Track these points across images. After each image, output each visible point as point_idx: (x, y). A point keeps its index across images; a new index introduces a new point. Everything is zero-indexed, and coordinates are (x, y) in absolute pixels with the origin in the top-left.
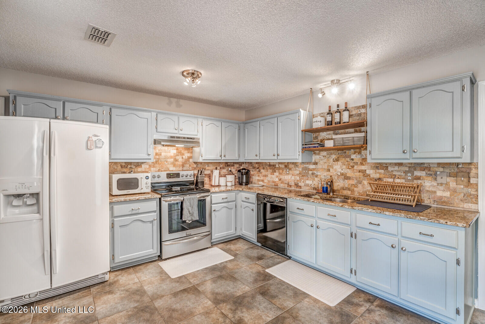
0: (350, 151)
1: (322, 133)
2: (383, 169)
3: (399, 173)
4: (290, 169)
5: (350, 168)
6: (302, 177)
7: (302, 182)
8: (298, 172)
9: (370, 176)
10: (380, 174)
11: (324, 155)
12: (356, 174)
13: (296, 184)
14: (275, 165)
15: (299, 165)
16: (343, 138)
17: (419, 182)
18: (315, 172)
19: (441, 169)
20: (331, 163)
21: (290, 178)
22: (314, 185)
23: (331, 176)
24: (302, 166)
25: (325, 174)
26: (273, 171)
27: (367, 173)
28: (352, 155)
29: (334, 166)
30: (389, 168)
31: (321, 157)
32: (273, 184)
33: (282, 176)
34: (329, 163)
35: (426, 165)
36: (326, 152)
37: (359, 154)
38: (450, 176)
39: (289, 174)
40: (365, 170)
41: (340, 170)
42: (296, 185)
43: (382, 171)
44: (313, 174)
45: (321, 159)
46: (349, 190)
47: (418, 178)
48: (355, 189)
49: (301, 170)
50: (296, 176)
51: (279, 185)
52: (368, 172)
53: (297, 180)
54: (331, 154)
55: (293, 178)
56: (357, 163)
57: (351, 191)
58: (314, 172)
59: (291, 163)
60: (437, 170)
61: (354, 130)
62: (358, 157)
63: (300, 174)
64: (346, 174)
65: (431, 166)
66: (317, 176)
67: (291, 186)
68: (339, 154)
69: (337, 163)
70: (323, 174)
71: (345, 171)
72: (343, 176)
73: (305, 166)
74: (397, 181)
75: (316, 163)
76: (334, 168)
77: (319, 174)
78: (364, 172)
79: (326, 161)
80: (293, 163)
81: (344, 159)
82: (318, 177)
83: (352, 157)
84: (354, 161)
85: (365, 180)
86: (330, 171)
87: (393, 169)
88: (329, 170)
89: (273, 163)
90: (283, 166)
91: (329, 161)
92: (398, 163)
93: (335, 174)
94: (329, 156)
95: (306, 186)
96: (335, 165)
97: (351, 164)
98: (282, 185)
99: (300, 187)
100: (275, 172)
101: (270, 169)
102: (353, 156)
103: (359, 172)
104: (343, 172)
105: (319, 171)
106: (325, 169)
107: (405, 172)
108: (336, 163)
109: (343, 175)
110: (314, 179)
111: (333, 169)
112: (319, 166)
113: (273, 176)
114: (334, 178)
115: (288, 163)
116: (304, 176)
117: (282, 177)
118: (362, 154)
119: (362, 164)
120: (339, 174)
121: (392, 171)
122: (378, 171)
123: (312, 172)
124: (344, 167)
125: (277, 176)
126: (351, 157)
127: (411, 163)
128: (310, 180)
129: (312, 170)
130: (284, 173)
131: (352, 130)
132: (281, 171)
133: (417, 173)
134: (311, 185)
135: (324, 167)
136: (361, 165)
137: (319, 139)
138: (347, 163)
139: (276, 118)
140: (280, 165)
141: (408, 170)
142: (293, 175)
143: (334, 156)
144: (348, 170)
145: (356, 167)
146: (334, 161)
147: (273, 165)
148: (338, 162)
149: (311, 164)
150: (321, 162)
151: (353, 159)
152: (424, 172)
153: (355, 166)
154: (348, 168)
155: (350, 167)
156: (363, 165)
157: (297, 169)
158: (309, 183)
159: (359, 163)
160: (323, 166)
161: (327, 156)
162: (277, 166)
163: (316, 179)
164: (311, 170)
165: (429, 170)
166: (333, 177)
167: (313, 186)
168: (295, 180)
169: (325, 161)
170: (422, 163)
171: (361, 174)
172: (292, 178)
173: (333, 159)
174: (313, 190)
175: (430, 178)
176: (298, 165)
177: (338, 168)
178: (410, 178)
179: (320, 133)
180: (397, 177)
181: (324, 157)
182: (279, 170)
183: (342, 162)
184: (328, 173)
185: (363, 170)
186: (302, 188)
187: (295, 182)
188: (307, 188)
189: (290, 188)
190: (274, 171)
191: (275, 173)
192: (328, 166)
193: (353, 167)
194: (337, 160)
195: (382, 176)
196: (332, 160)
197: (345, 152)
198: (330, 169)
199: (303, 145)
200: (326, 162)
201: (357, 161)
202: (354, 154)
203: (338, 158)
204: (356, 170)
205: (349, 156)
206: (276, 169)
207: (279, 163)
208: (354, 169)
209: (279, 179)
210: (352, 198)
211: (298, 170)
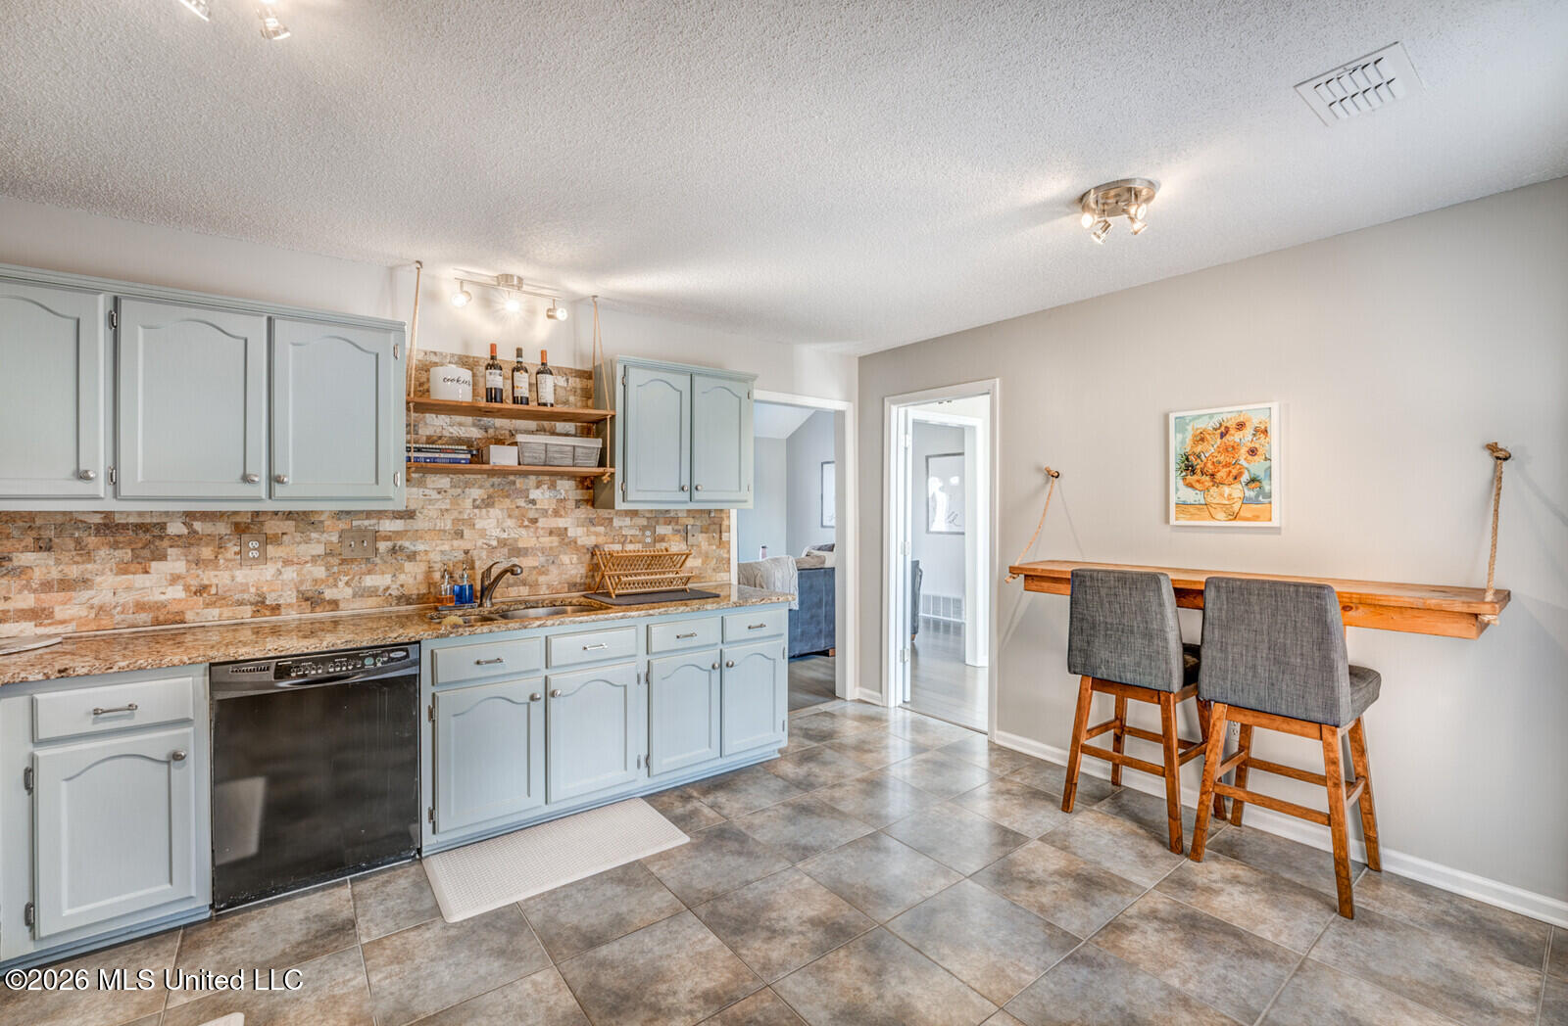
0: (527, 481)
1: (434, 416)
2: (602, 525)
3: (632, 532)
4: (275, 539)
5: (526, 526)
6: (340, 564)
7: (341, 584)
8: (320, 550)
9: (576, 543)
10: (597, 534)
11: (442, 486)
12: (542, 539)
13: (310, 594)
14: (163, 526)
15: (326, 523)
16: (546, 444)
17: (664, 545)
18: (407, 544)
19: (690, 521)
20: (468, 511)
21: (269, 578)
22: (402, 586)
23: (466, 552)
24: (342, 525)
25: (446, 547)
26: (135, 557)
27: (569, 535)
28: (531, 491)
29: (476, 521)
30: (614, 520)
31: (427, 492)
32: (144, 617)
33: (213, 573)
34: (460, 512)
35: (672, 514)
36: (448, 479)
37: (549, 488)
38: (702, 532)
39: (264, 558)
40: (566, 529)
41: (496, 533)
42: (307, 599)
43: (601, 529)
44: (393, 550)
45: (431, 500)
46: (525, 585)
47: (662, 539)
48: (542, 579)
49: (335, 539)
50: (309, 565)
51: (189, 616)
52: (571, 533)
53: (315, 581)
54: (467, 485)
55: (290, 574)
56: (546, 511)
57: (531, 586)
58: (399, 543)
59: (276, 513)
60: (687, 523)
61: (538, 425)
62: (547, 496)
63: (330, 554)
64: (516, 540)
65: (680, 515)
66: (412, 557)
67: (276, 609)
68: (493, 486)
69: (488, 512)
70: (437, 548)
71: (513, 535)
72: (506, 550)
73: (355, 523)
74: (630, 547)
75: (409, 514)
76: (477, 527)
77: (420, 547)
78: (562, 533)
79: (448, 507)
80: (290, 512)
81: (508, 501)
82: (418, 558)
83: (531, 497)
84: (538, 506)
85: (566, 553)
86: (462, 536)
87: (621, 524)
88: (460, 534)
89: (140, 514)
90: (222, 528)
91: (458, 505)
92: (630, 511)
93: (480, 543)
94: (459, 491)
95: (362, 596)
96: (481, 518)
97: (532, 515)
98: (216, 612)
99: (334, 604)
100: (163, 557)
101: (115, 546)
102: (534, 494)
103: (551, 533)
104: (505, 536)
105: (421, 538)
106: (445, 531)
107: (643, 529)
108: (484, 510)
109: (505, 544)
110: (401, 569)
111: (474, 529)
112: (420, 523)
113: (140, 580)
114: (476, 558)
115: (257, 514)
116: (352, 560)
117: (218, 578)
118: (558, 488)
119: (556, 513)
120: (495, 543)
121: (621, 527)
122: (593, 529)
123: (389, 544)
124: (510, 523)
125: (175, 579)
126: (528, 497)
127: (652, 511)
128: (383, 573)
129: (390, 537)
130: (226, 560)
131: (532, 425)
132: (207, 552)
133: (661, 530)
134: (388, 588)
135: (440, 525)
136: (555, 516)
137: (420, 432)
138: (517, 512)
139: (264, 320)
140: (197, 526)
141: (645, 523)
142: (287, 562)
143: (476, 493)
144: (523, 532)
145: (542, 523)
146: (475, 507)
147: (140, 527)
148: (491, 510)
149: (388, 518)
150: (432, 511)
151: (533, 502)
152: (670, 527)
153: (540, 520)
154: (520, 527)
155: (526, 523)
156: (561, 516)
157: (314, 535)
158: (377, 584)
159: (550, 512)
160: (438, 520)
161: (453, 490)
162: (176, 528)
163: (408, 566)
164: (387, 538)
165: (677, 523)
166: (475, 553)
167: (395, 593)
168: (302, 582)
169: (444, 507)
170: (667, 511)
171: (555, 540)
172: (285, 577)
173: (474, 500)
174: (398, 604)
175: (677, 537)
176: (322, 522)
177: (491, 526)
178: (648, 540)
179: (427, 415)
180: (628, 540)
181: (439, 493)
182: (194, 550)
183: (502, 510)
184: (456, 543)
185: (559, 528)
186: (341, 605)
187: (303, 588)
188: (372, 601)
189: (274, 618)
190: (152, 552)
191: (154, 564)
192: (456, 521)
193: (534, 521)
194: (488, 503)
195: (601, 540)
196: (468, 503)
197: (514, 483)
198: (465, 532)
199: (408, 450)
200: (447, 510)
201: (546, 507)
202: (538, 487)
203: (490, 497)
204: (543, 528)
205: (525, 493)
206: (166, 543)
207: (190, 516)
208: (537, 528)
209: (187, 588)
210: (547, 602)
211: (319, 542)
